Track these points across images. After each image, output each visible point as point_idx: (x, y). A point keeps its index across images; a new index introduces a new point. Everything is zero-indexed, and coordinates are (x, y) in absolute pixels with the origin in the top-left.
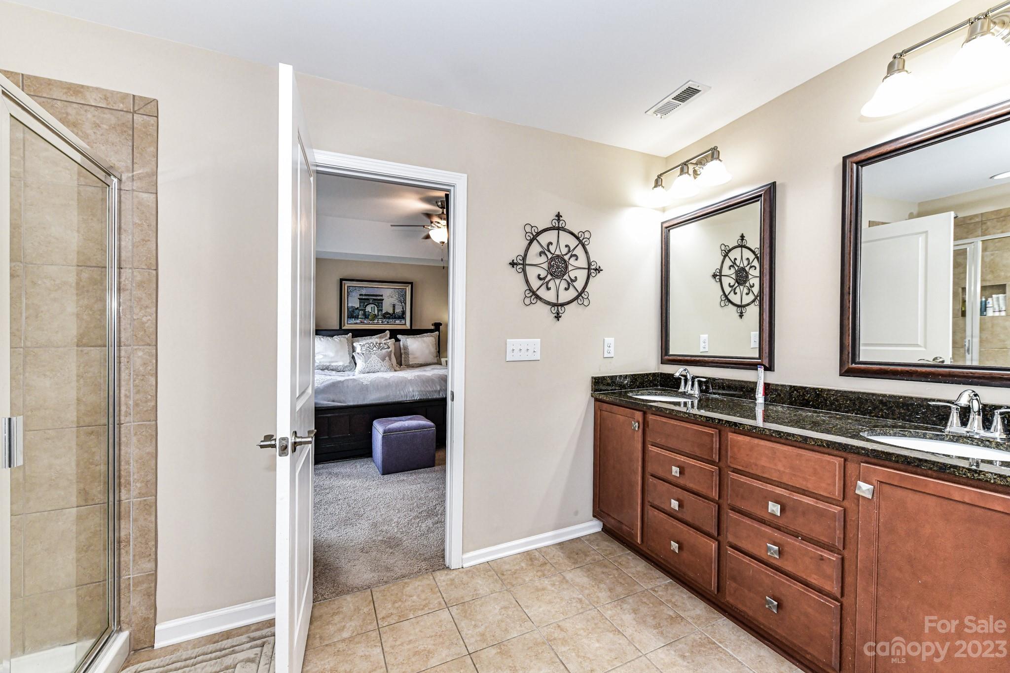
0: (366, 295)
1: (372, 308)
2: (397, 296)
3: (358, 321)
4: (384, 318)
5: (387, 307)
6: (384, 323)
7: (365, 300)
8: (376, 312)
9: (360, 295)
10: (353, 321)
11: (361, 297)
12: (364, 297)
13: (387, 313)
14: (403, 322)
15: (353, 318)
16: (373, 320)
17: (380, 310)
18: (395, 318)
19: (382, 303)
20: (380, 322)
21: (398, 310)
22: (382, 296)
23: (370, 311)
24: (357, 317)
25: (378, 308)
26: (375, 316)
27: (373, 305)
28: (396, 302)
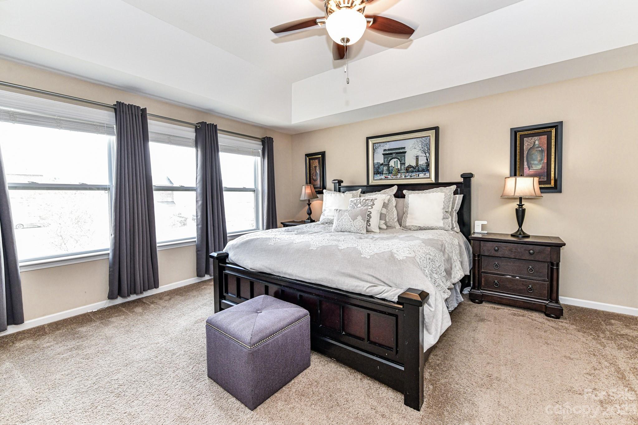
0: (389, 150)
1: (395, 162)
2: (420, 146)
3: (383, 177)
4: (407, 172)
5: (410, 161)
6: (407, 178)
7: (388, 155)
8: (399, 167)
9: (385, 150)
10: (378, 177)
11: (385, 152)
12: (387, 152)
13: (410, 166)
14: (428, 175)
15: (378, 173)
16: (396, 175)
17: (403, 164)
18: (419, 171)
19: (405, 157)
20: (403, 176)
21: (422, 161)
22: (404, 148)
23: (393, 166)
24: (381, 173)
25: (400, 162)
26: (398, 171)
27: (396, 160)
28: (420, 153)
